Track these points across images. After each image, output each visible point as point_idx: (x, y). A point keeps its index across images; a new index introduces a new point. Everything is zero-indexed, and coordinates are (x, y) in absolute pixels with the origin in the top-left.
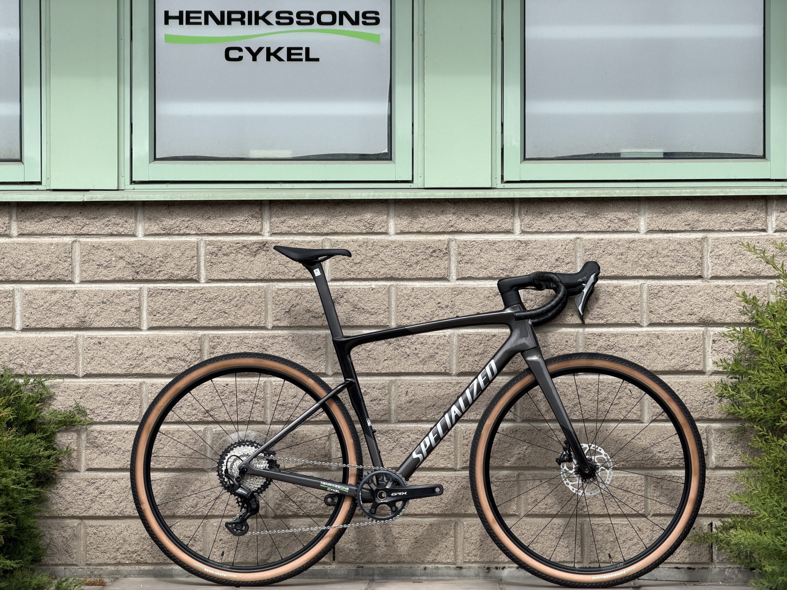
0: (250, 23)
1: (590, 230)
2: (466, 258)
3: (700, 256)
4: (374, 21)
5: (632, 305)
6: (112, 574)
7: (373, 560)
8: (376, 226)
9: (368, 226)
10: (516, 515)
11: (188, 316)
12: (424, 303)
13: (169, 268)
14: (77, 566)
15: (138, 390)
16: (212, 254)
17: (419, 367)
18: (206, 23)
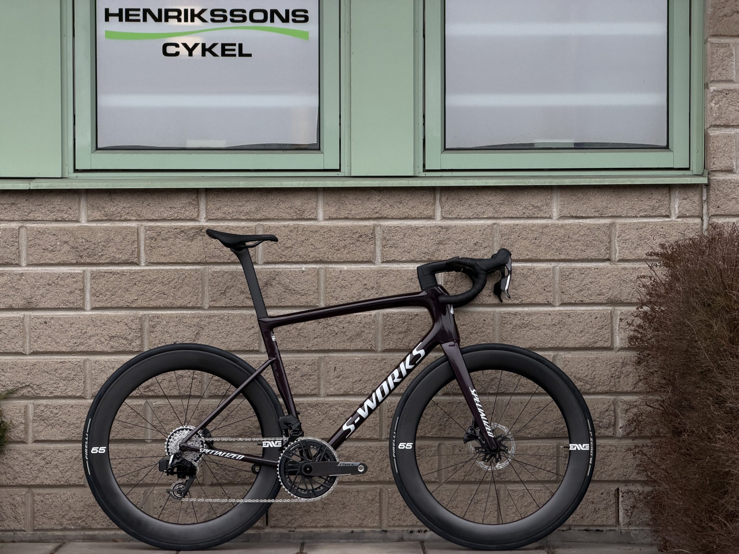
0: (186, 20)
1: (506, 216)
2: (390, 242)
3: (608, 240)
4: (303, 19)
5: (545, 286)
6: (59, 539)
7: (303, 525)
8: (306, 213)
9: (298, 212)
10: (437, 482)
11: (129, 297)
12: (351, 285)
13: (112, 252)
14: (24, 531)
15: (82, 367)
16: (152, 238)
17: (346, 344)
18: (145, 20)
